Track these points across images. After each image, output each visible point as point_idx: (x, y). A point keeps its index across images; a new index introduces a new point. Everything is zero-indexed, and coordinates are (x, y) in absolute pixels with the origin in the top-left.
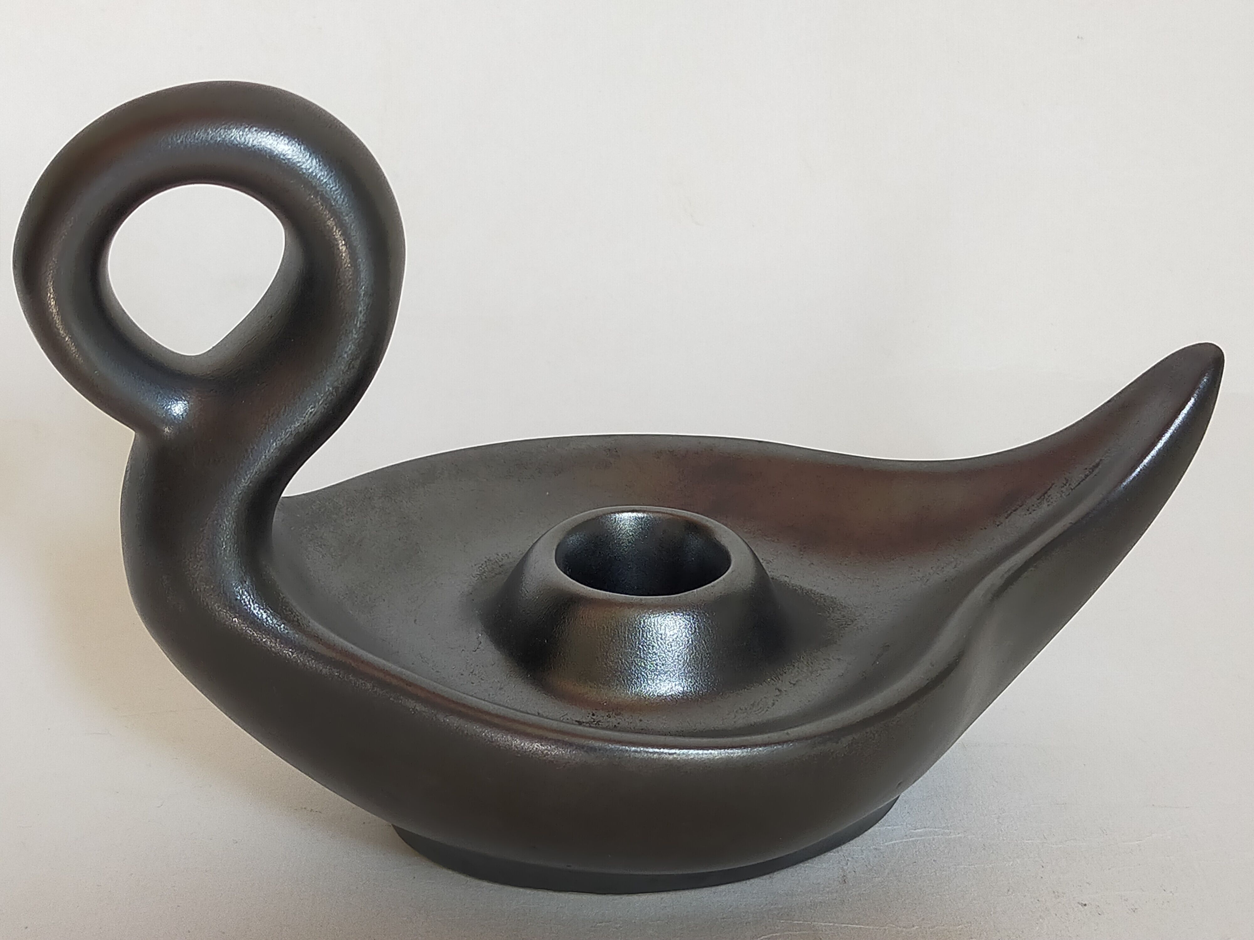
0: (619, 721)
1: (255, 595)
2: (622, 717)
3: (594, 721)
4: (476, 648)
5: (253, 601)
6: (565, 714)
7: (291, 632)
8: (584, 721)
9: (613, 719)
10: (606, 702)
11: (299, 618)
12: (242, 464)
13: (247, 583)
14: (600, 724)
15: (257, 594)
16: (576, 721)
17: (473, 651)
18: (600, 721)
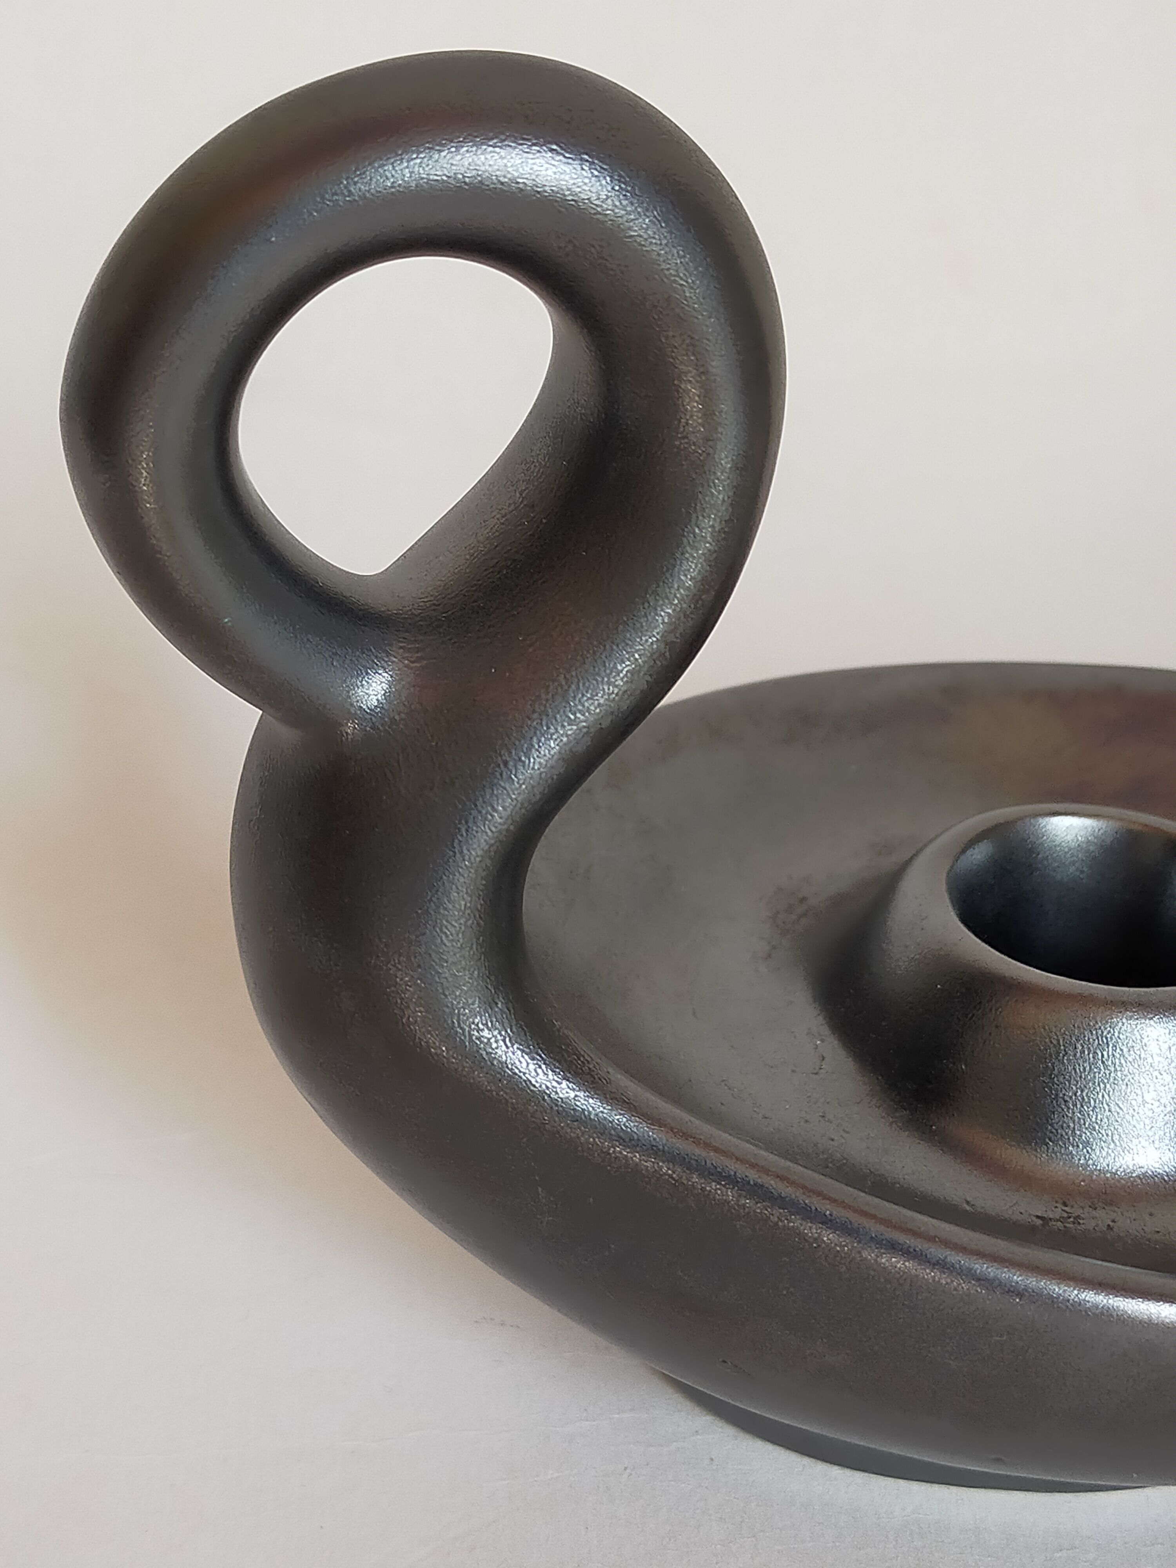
0: (1113, 1215)
1: (514, 1030)
2: (1116, 1209)
3: (1070, 1217)
4: (817, 1068)
5: (510, 1041)
6: (1015, 1202)
7: (581, 1094)
8: (1051, 1216)
9: (1100, 1212)
10: (1083, 1181)
11: (591, 1066)
12: (497, 789)
13: (500, 1005)
14: (1081, 1221)
15: (516, 1025)
16: (1038, 1217)
17: (813, 1073)
18: (1078, 1217)
